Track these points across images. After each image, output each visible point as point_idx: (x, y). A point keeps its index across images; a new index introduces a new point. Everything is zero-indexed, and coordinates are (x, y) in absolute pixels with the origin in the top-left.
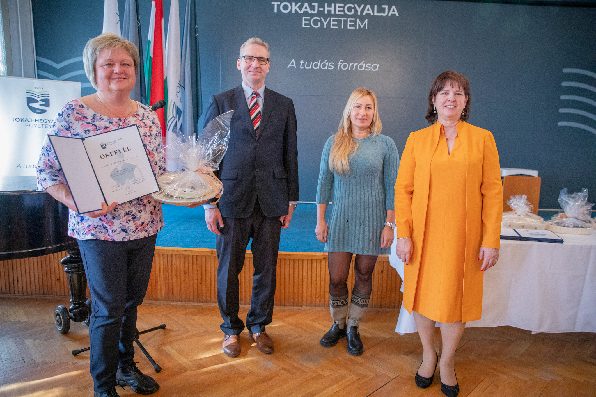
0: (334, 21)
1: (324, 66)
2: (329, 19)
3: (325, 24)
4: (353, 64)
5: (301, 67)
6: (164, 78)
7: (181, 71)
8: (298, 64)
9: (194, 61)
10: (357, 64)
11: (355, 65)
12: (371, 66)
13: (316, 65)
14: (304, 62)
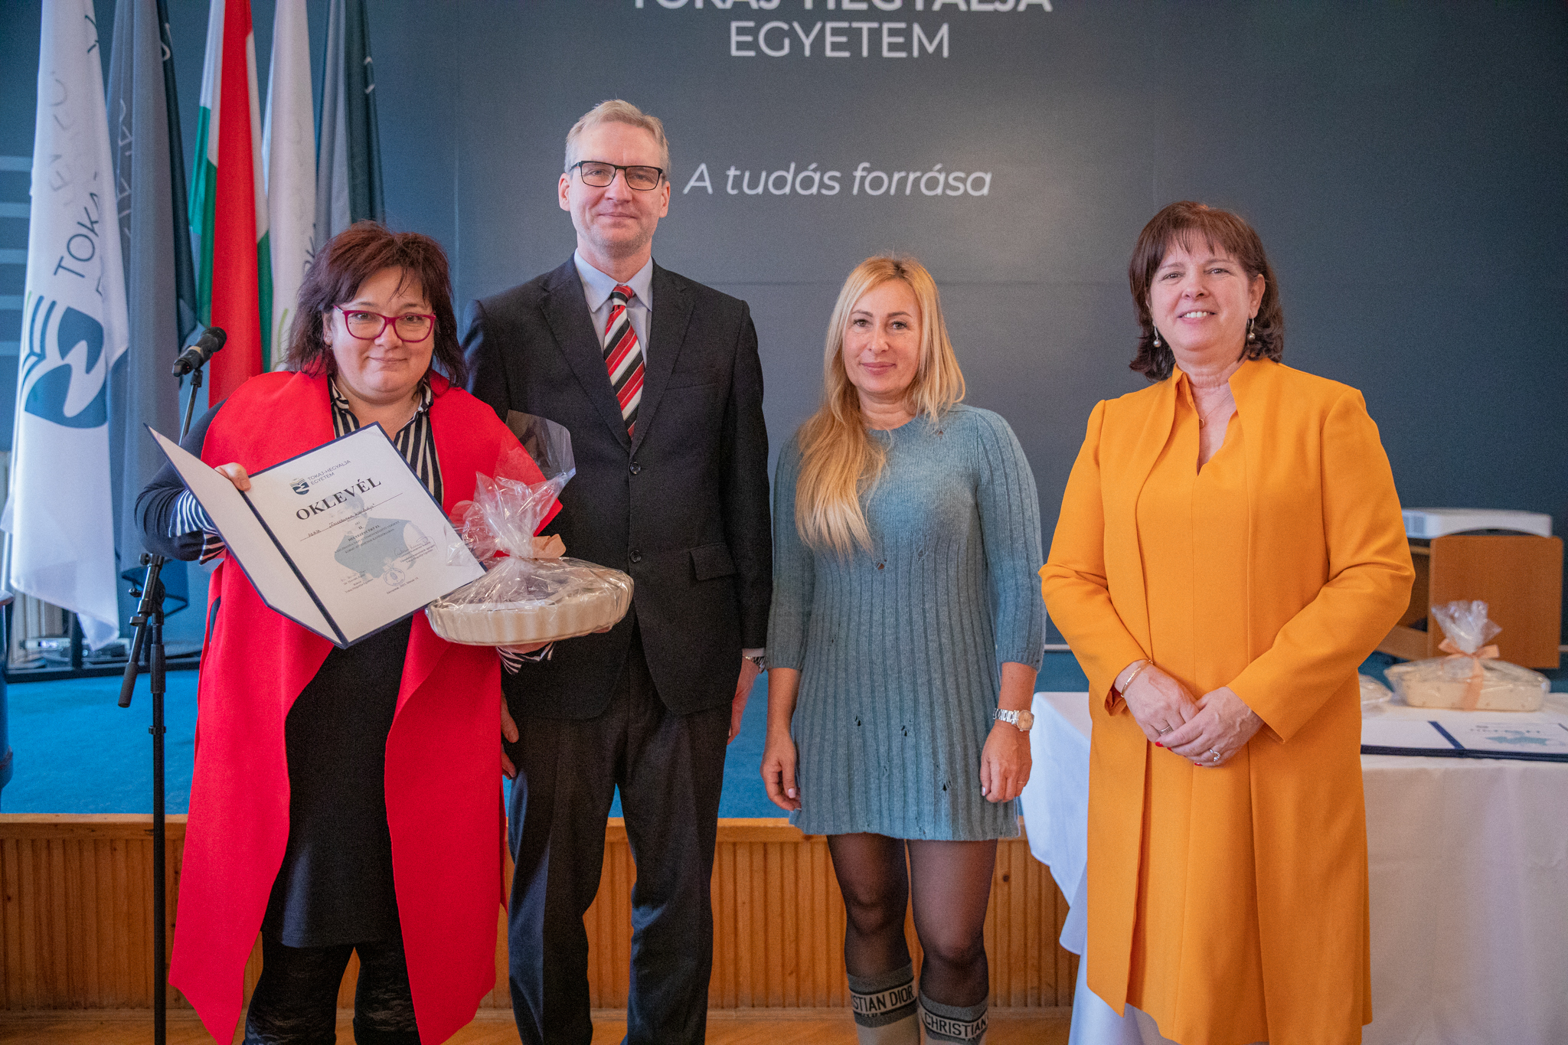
0: (835, 32)
1: (807, 183)
2: (818, 26)
3: (807, 42)
4: (903, 174)
5: (730, 190)
6: (261, 233)
7: (317, 210)
8: (719, 179)
9: (362, 178)
10: (918, 174)
11: (912, 177)
12: (964, 181)
13: (780, 183)
14: (738, 173)
